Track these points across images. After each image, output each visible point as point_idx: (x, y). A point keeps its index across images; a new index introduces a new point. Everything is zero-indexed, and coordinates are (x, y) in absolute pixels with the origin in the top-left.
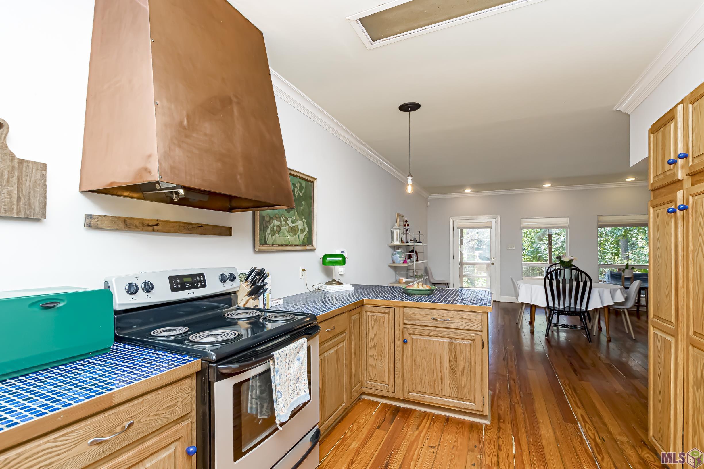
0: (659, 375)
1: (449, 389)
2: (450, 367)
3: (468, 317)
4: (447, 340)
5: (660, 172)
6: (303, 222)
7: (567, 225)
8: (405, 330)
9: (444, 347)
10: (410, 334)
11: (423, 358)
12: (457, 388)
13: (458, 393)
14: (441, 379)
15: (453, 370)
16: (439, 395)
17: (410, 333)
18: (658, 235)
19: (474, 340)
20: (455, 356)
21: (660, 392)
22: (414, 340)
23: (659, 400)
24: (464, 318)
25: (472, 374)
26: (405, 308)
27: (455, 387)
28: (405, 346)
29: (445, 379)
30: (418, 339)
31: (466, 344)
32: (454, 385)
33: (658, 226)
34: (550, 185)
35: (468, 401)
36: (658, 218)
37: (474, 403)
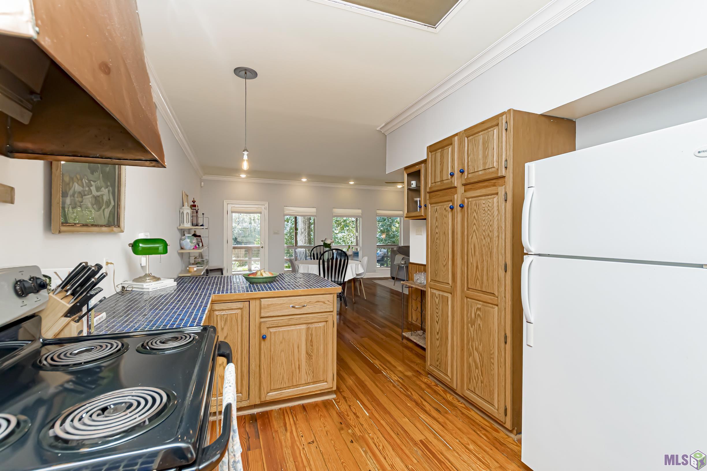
0: (437, 321)
1: (306, 375)
2: (307, 353)
3: (323, 300)
4: (304, 327)
5: (438, 179)
6: (109, 191)
7: (315, 214)
8: (263, 324)
9: (302, 334)
10: (268, 328)
11: (281, 351)
12: (313, 372)
13: (314, 377)
14: (299, 368)
15: (309, 355)
16: (297, 386)
17: (268, 326)
18: (437, 224)
19: (326, 321)
20: (311, 341)
21: (438, 333)
22: (272, 334)
23: (437, 339)
24: (319, 301)
25: (325, 355)
26: (262, 300)
27: (311, 371)
28: (263, 343)
29: (303, 367)
30: (276, 332)
31: (320, 327)
32: (310, 370)
33: (437, 217)
34: (306, 180)
35: (322, 382)
36: (437, 212)
37: (326, 382)
